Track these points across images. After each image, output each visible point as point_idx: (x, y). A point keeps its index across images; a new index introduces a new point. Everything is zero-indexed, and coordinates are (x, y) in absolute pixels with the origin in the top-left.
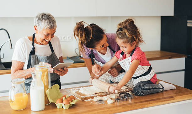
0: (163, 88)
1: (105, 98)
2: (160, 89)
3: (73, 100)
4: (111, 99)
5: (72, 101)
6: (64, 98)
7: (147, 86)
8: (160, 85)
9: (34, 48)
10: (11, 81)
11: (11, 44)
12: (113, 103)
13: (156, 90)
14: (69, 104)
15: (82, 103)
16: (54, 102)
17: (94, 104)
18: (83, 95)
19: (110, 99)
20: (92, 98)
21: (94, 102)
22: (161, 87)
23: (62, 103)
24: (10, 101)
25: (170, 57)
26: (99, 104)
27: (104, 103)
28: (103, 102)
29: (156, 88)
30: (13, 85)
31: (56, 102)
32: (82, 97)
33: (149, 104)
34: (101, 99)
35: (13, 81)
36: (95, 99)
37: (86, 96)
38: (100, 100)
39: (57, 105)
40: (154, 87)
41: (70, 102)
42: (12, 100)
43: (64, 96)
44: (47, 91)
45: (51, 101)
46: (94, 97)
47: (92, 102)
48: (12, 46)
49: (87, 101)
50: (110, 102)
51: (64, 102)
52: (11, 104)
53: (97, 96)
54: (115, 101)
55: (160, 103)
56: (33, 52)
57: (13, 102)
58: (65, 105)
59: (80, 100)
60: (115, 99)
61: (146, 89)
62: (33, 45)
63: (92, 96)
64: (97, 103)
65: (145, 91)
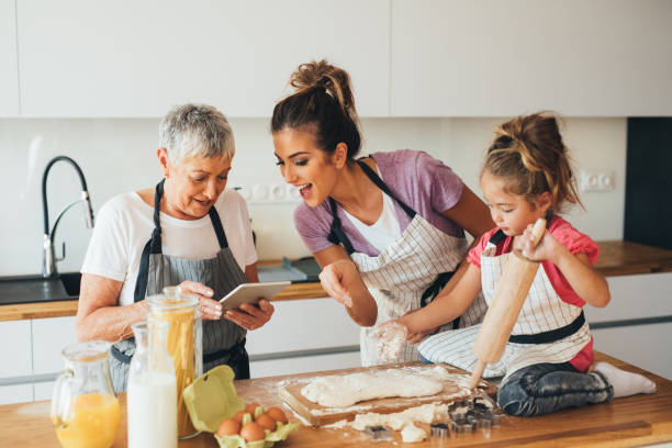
0: (609, 389)
1: (394, 421)
2: (598, 391)
3: (279, 423)
4: (418, 424)
5: (274, 429)
6: (246, 418)
7: (550, 381)
8: (597, 377)
9: (158, 233)
10: (63, 353)
12: (424, 440)
13: (583, 395)
14: (262, 441)
15: (311, 436)
16: (210, 431)
17: (354, 441)
18: (316, 405)
19: (412, 424)
20: (351, 417)
21: (353, 432)
22: (603, 386)
23: (239, 433)
24: (55, 421)
26: (373, 440)
27: (389, 439)
28: (387, 436)
29: (583, 391)
30: (69, 365)
31: (216, 432)
32: (315, 412)
34: (382, 424)
35: (68, 352)
36: (361, 423)
37: (330, 412)
38: (378, 430)
39: (220, 441)
40: (574, 387)
41: (267, 431)
42: (64, 419)
43: (246, 411)
44: (188, 392)
45: (200, 426)
46: (357, 416)
47: (346, 435)
49: (332, 429)
50: (411, 435)
51: (246, 433)
52: (60, 431)
53: (366, 412)
54: (432, 433)
56: (154, 246)
57: (65, 427)
58: (246, 441)
59: (307, 423)
60: (432, 426)
61: (547, 394)
62: (157, 221)
63: (349, 410)
64: (364, 437)
65: (543, 400)
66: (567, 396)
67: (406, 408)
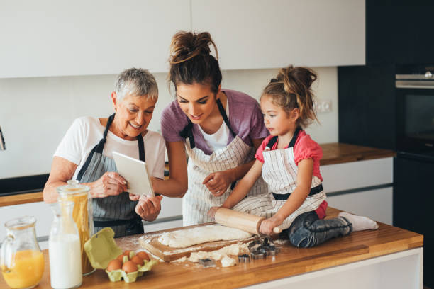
0: (350, 225)
1: (215, 255)
3: (145, 261)
4: (231, 256)
5: (143, 264)
6: (125, 258)
10: (6, 225)
11: (3, 139)
12: (235, 265)
13: (338, 229)
14: (136, 272)
15: (165, 267)
16: (102, 268)
17: (192, 268)
18: (167, 248)
19: (226, 257)
20: (188, 255)
21: (191, 264)
23: (121, 268)
24: (3, 268)
25: (360, 156)
26: (204, 267)
27: (214, 266)
28: (213, 264)
29: (337, 227)
30: (10, 233)
31: (107, 268)
32: (166, 253)
33: (314, 264)
34: (207, 257)
35: (8, 225)
36: (195, 257)
37: (175, 252)
38: (206, 261)
39: (109, 274)
40: (333, 225)
41: (139, 266)
42: (9, 267)
43: (124, 254)
44: (87, 244)
45: (96, 265)
46: (192, 254)
47: (187, 265)
48: (4, 143)
49: (177, 263)
50: (227, 263)
51: (126, 267)
52: (5, 275)
53: (197, 251)
54: (239, 260)
55: (338, 262)
56: (99, 148)
57: (10, 271)
58: (127, 273)
59: (162, 261)
60: (239, 256)
61: (321, 231)
62: (105, 135)
63: (187, 250)
64: (198, 266)
65: (319, 234)
66: (331, 231)
67: (222, 247)
